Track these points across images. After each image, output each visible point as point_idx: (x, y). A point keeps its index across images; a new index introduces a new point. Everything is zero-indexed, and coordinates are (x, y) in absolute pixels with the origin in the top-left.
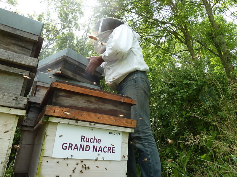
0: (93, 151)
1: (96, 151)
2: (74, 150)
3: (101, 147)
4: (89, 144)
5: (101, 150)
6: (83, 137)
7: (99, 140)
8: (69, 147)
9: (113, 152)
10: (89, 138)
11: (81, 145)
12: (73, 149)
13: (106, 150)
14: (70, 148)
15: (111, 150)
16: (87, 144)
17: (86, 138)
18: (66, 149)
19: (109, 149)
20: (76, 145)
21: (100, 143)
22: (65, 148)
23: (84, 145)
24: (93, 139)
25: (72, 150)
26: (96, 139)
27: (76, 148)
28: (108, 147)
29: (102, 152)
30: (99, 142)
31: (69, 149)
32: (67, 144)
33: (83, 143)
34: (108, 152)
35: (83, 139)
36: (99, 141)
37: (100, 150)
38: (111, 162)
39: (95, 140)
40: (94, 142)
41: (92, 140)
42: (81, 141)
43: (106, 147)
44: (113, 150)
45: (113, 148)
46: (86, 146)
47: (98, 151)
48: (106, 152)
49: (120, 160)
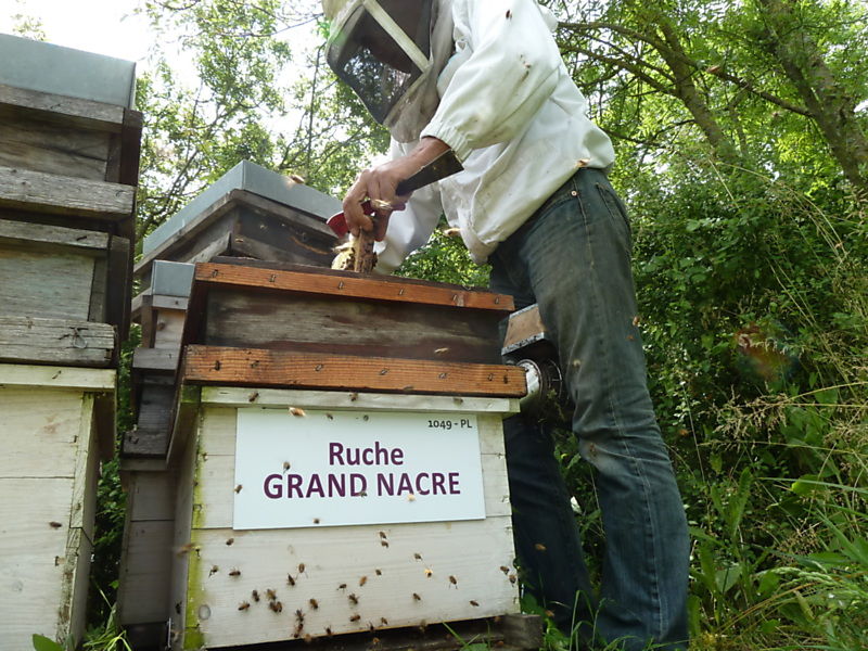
0: (380, 494)
1: (391, 492)
2: (308, 496)
3: (405, 476)
4: (361, 469)
5: (410, 488)
6: (336, 449)
7: (397, 453)
8: (291, 486)
9: (455, 489)
10: (358, 451)
11: (332, 477)
12: (305, 493)
13: (426, 484)
14: (294, 490)
15: (446, 485)
16: (355, 469)
17: (349, 451)
18: (280, 495)
19: (438, 479)
20: (315, 477)
21: (401, 463)
22: (275, 492)
23: (343, 476)
24: (371, 451)
25: (301, 495)
26: (385, 451)
27: (315, 486)
28: (435, 475)
29: (412, 493)
30: (397, 460)
31: (290, 496)
32: (280, 477)
33: (338, 470)
34: (435, 492)
35: (338, 454)
36: (397, 456)
37: (405, 488)
38: (453, 526)
39: (382, 455)
40: (378, 463)
41: (371, 457)
42: (332, 463)
43: (427, 476)
44: (452, 483)
45: (451, 475)
46: (353, 476)
47: (399, 494)
48: (428, 492)
49: (484, 517)
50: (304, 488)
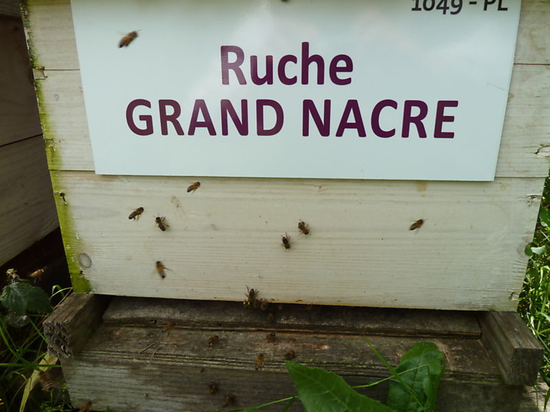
0: (306, 133)
1: (324, 130)
2: (191, 132)
3: (352, 105)
4: (275, 90)
5: (359, 126)
6: (232, 58)
7: (342, 64)
8: (164, 118)
9: (444, 130)
10: (269, 60)
11: (226, 106)
12: (186, 128)
13: (391, 119)
14: (170, 124)
15: (429, 122)
16: (265, 92)
17: (254, 60)
18: (149, 131)
19: (415, 111)
20: (200, 105)
21: (348, 81)
22: (142, 125)
23: (244, 103)
24: (293, 59)
25: (180, 132)
26: (319, 60)
27: (201, 121)
28: (409, 105)
29: (362, 133)
30: (341, 76)
31: (165, 132)
32: (147, 104)
33: (236, 93)
34: (405, 133)
35: (236, 67)
36: (342, 70)
37: (351, 126)
38: (430, 187)
39: (313, 67)
40: (305, 81)
41: (293, 70)
42: (225, 80)
43: (393, 104)
44: (441, 118)
45: (442, 105)
46: (261, 104)
47: (340, 133)
48: (391, 133)
49: (492, 179)
50: (185, 120)
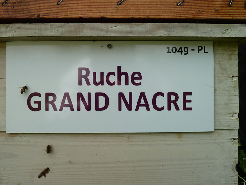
0: (120, 109)
1: (129, 108)
2: (61, 109)
3: (143, 95)
4: (104, 88)
5: (146, 105)
6: (84, 73)
7: (137, 76)
8: (47, 102)
9: (187, 106)
10: (102, 74)
11: (80, 96)
12: (58, 107)
13: (162, 102)
14: (50, 105)
15: (180, 103)
16: (100, 89)
17: (94, 74)
18: (39, 109)
19: (173, 98)
20: (67, 95)
21: (140, 84)
22: (35, 106)
23: (89, 95)
24: (114, 74)
25: (55, 109)
26: (126, 74)
27: (67, 103)
28: (169, 95)
29: (148, 109)
30: (136, 81)
31: (47, 109)
32: (39, 95)
33: (85, 90)
34: (169, 109)
35: (86, 77)
36: (137, 78)
37: (142, 105)
38: (184, 136)
39: (123, 77)
40: (119, 84)
41: (113, 79)
42: (80, 84)
43: (162, 94)
44: (185, 101)
45: (185, 94)
46: (97, 95)
47: (137, 109)
48: (162, 109)
49: (213, 130)
50: (58, 104)
